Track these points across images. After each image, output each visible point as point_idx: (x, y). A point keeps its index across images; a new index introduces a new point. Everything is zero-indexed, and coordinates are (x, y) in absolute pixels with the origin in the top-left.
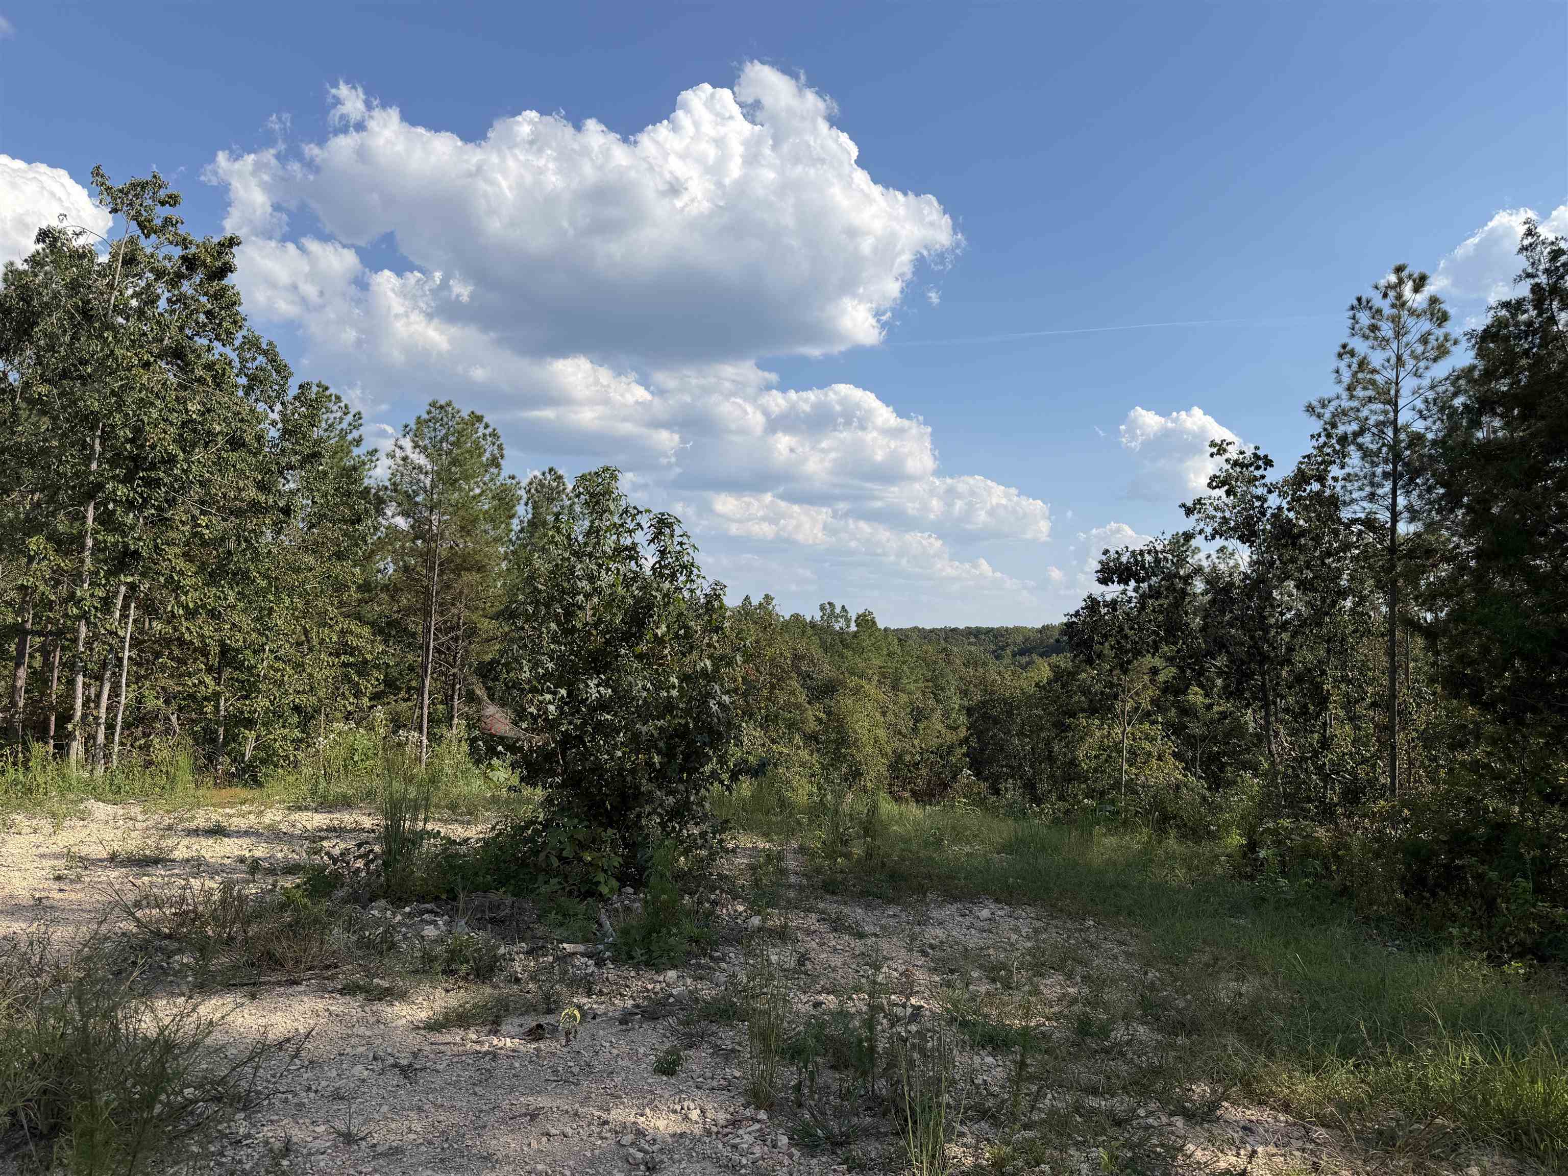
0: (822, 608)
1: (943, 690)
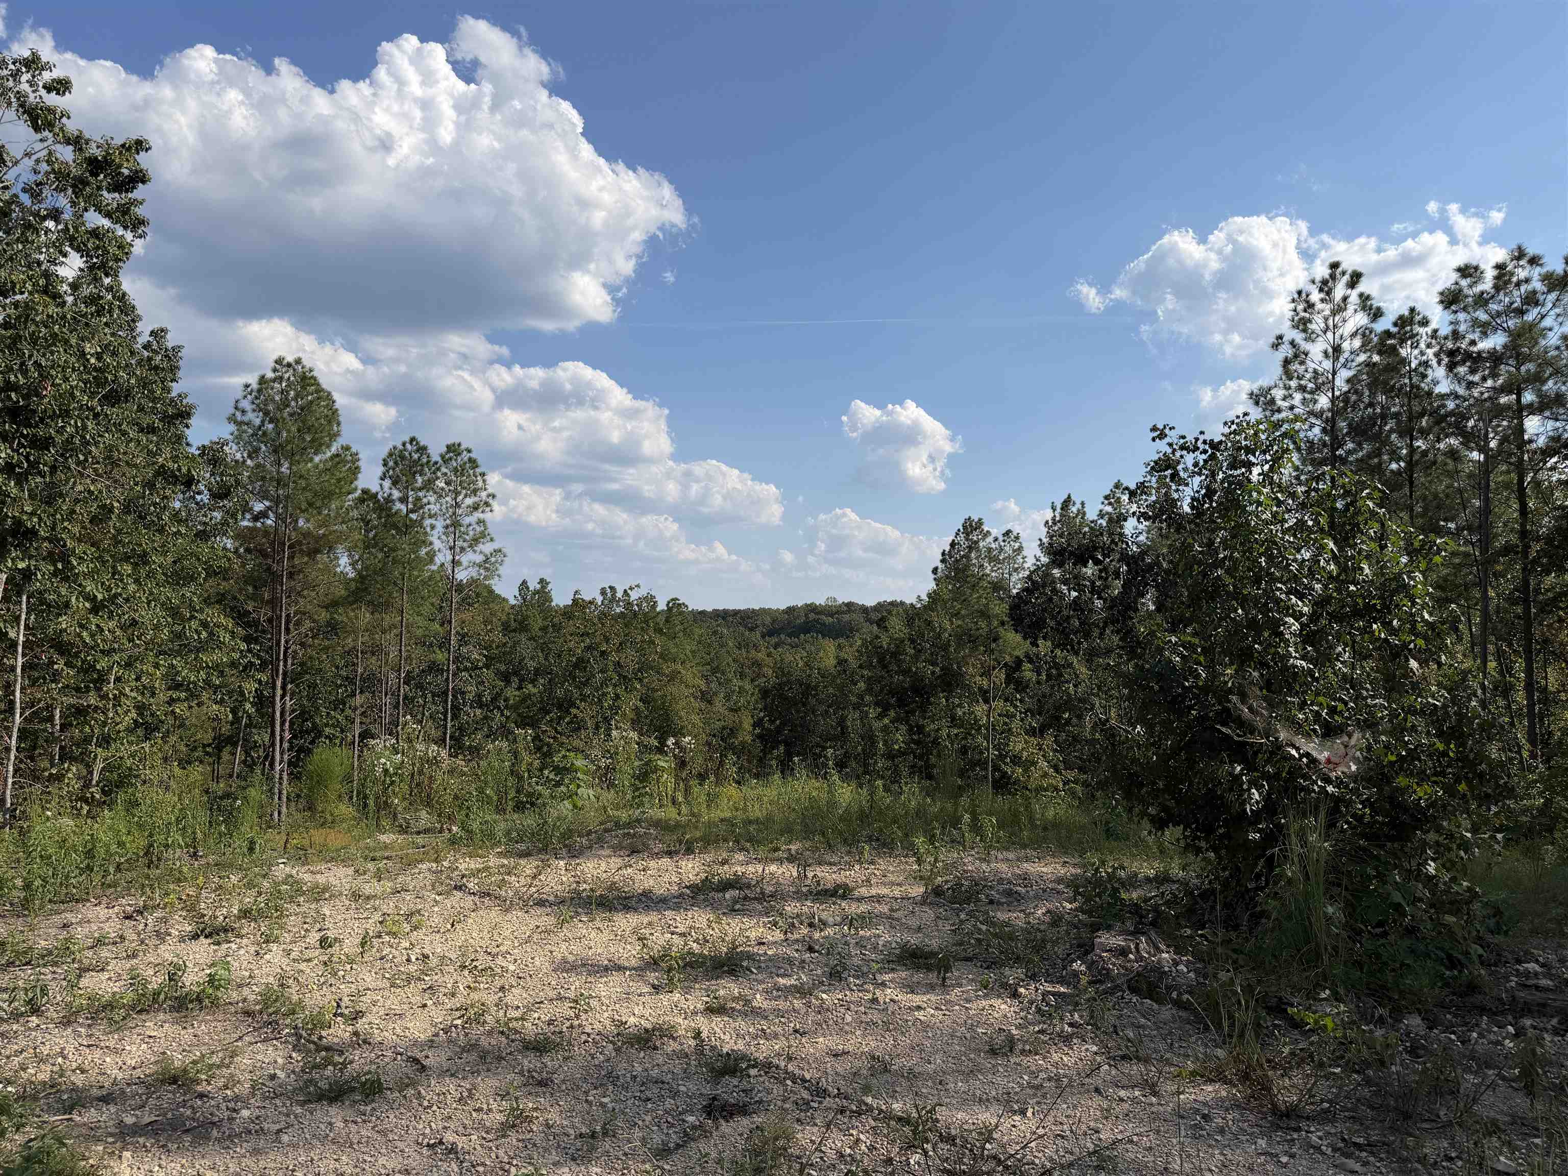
0: (603, 592)
1: (723, 673)
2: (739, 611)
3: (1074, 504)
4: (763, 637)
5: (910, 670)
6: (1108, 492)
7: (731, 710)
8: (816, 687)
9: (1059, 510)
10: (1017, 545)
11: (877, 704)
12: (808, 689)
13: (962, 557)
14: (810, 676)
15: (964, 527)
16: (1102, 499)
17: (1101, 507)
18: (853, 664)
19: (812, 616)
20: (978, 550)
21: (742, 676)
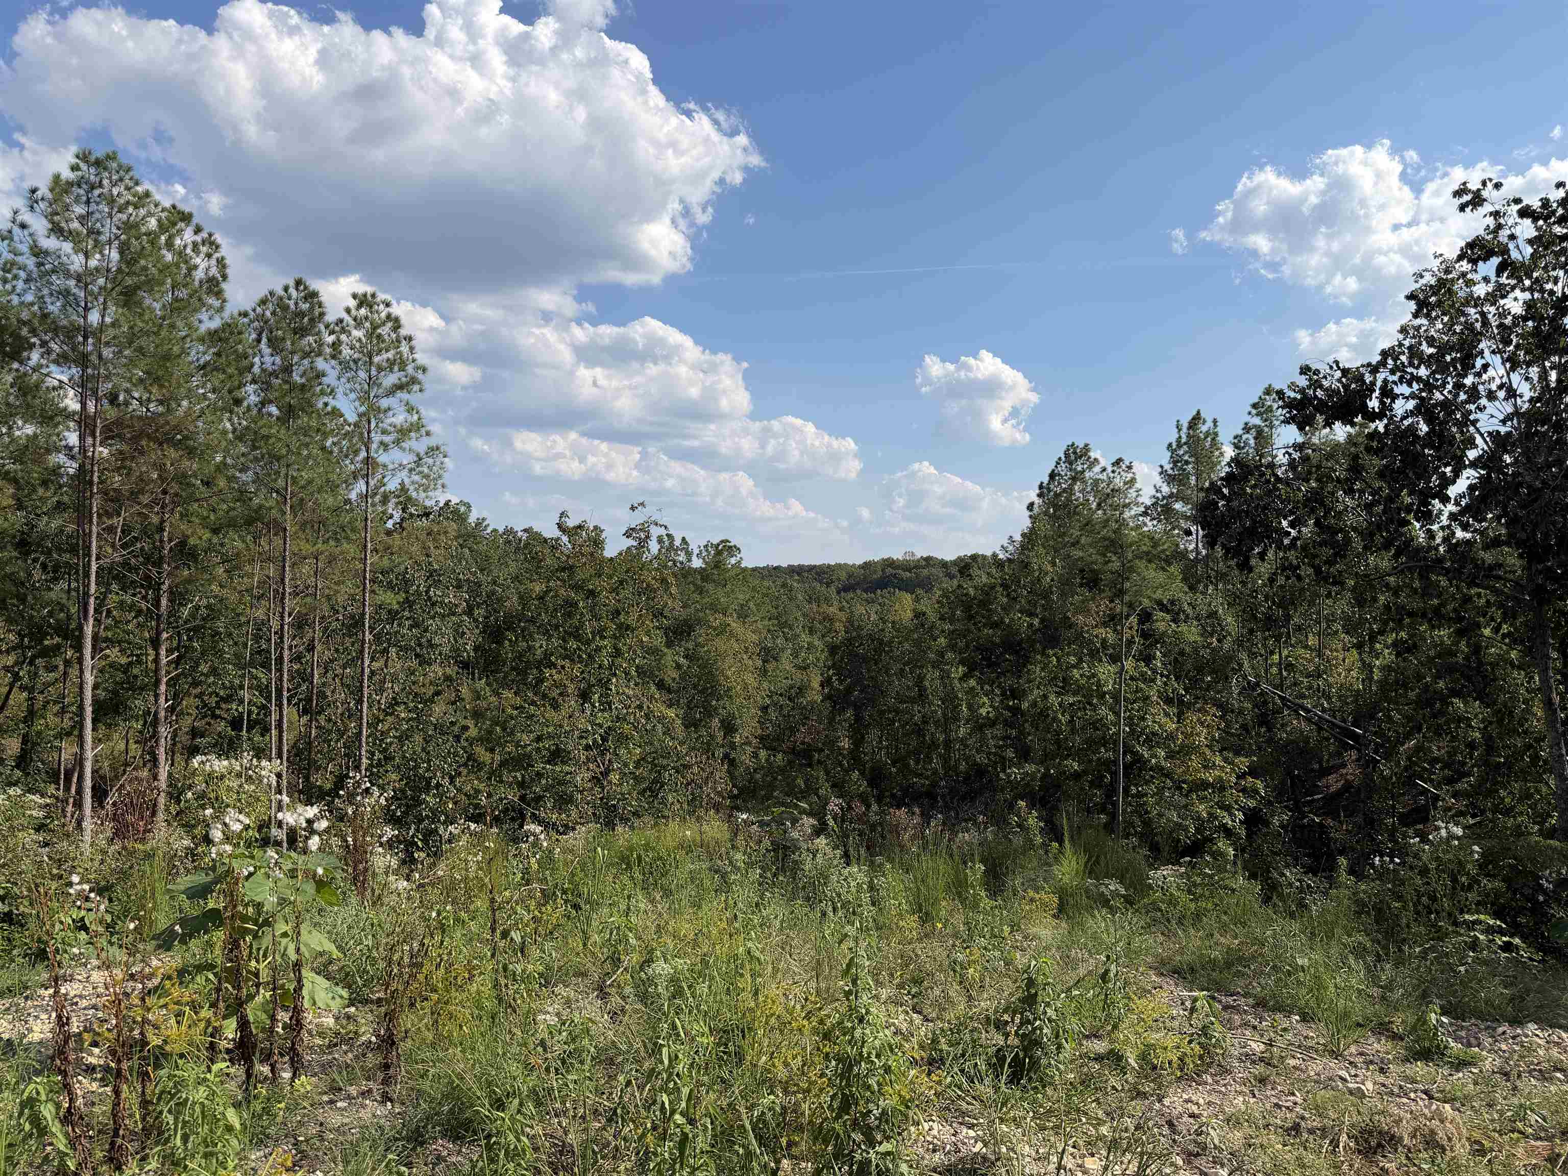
1: (791, 628)
2: (815, 566)
3: (1204, 422)
4: (838, 593)
5: (1002, 622)
6: (1257, 400)
7: (800, 668)
8: (891, 642)
9: (1185, 430)
10: (1130, 476)
11: (962, 662)
12: (880, 645)
13: (1064, 490)
14: (883, 630)
15: (1067, 455)
16: (1250, 409)
17: (1248, 418)
18: (932, 616)
19: (889, 571)
20: (1083, 481)
21: (812, 631)
